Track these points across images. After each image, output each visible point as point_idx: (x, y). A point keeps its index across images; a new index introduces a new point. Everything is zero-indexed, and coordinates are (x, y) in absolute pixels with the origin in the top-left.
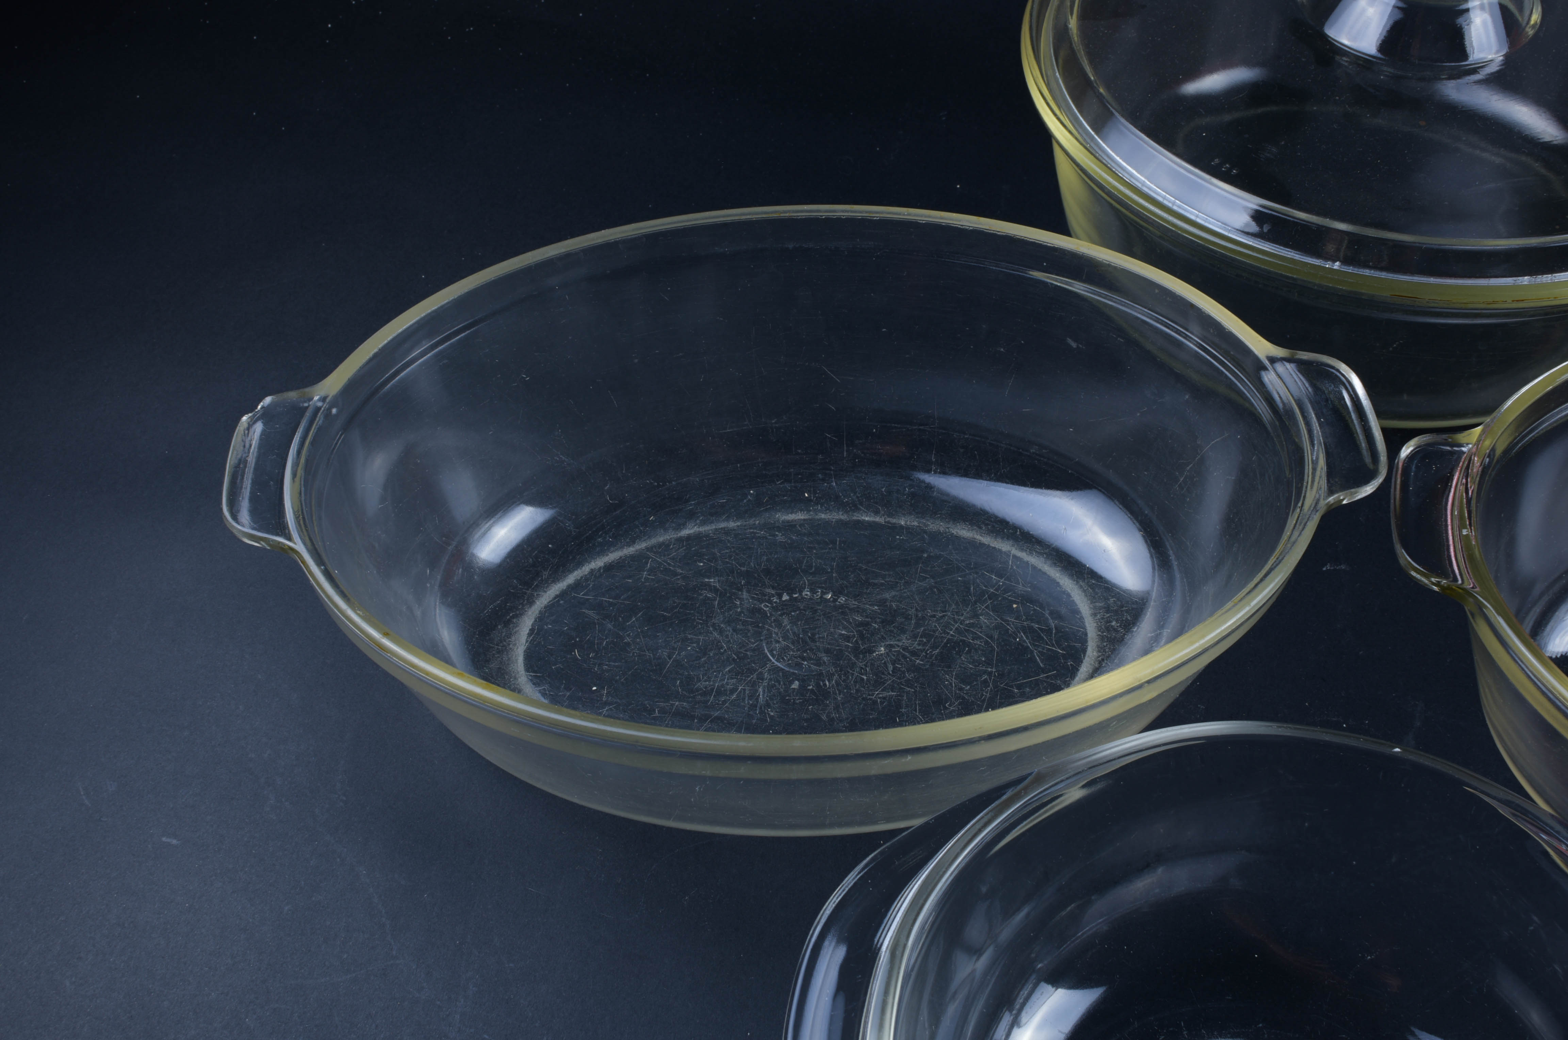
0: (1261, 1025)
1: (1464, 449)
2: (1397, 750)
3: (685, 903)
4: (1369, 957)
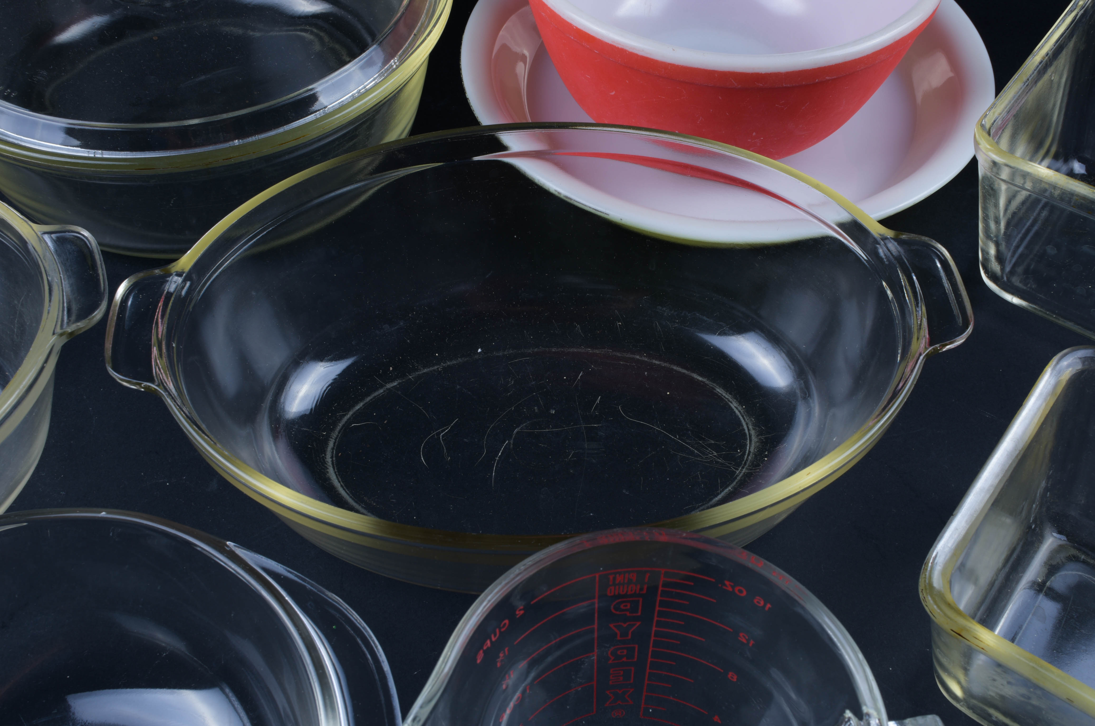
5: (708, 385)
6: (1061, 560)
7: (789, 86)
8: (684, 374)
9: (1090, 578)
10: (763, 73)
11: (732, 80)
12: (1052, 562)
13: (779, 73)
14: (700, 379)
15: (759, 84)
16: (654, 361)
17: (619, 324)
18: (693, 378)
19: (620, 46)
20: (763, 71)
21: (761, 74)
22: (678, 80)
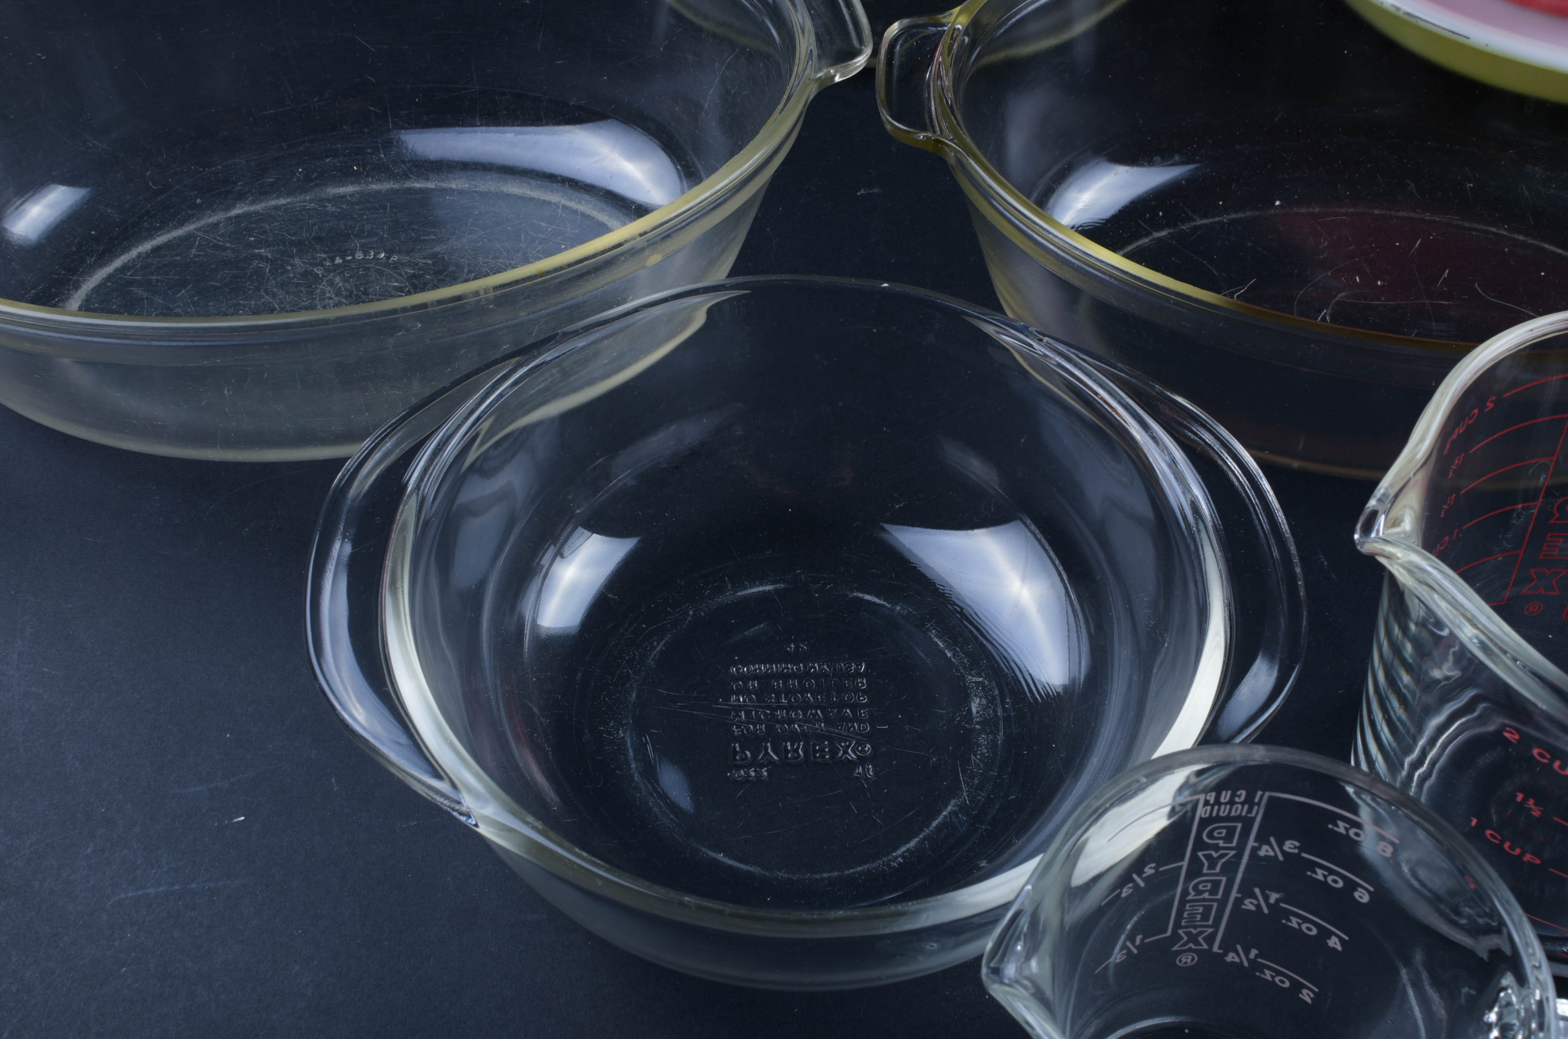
0: (799, 571)
1: (946, 28)
2: (886, 285)
3: (245, 534)
4: (898, 506)
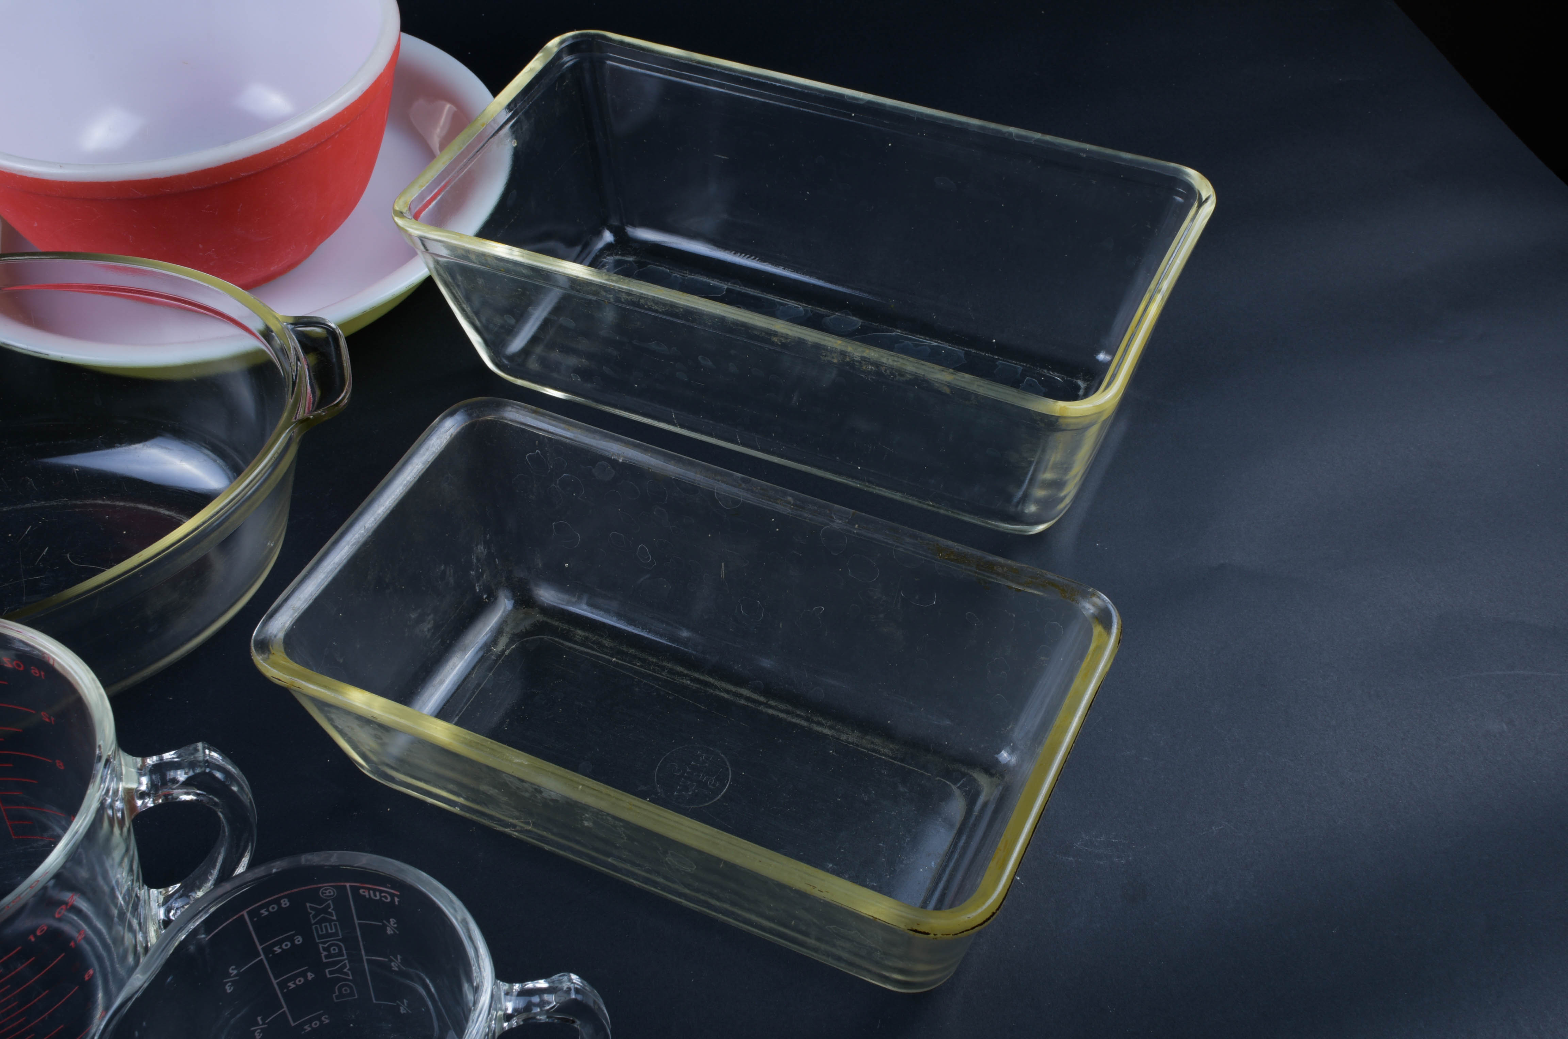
5: (174, 518)
6: (525, 627)
7: (200, 188)
8: (150, 511)
9: (552, 639)
10: (162, 177)
11: (133, 190)
12: (515, 631)
13: (179, 175)
14: (167, 513)
15: (165, 190)
16: (117, 503)
17: (76, 471)
18: (160, 513)
19: (9, 171)
20: (162, 175)
21: (161, 179)
22: (82, 197)
